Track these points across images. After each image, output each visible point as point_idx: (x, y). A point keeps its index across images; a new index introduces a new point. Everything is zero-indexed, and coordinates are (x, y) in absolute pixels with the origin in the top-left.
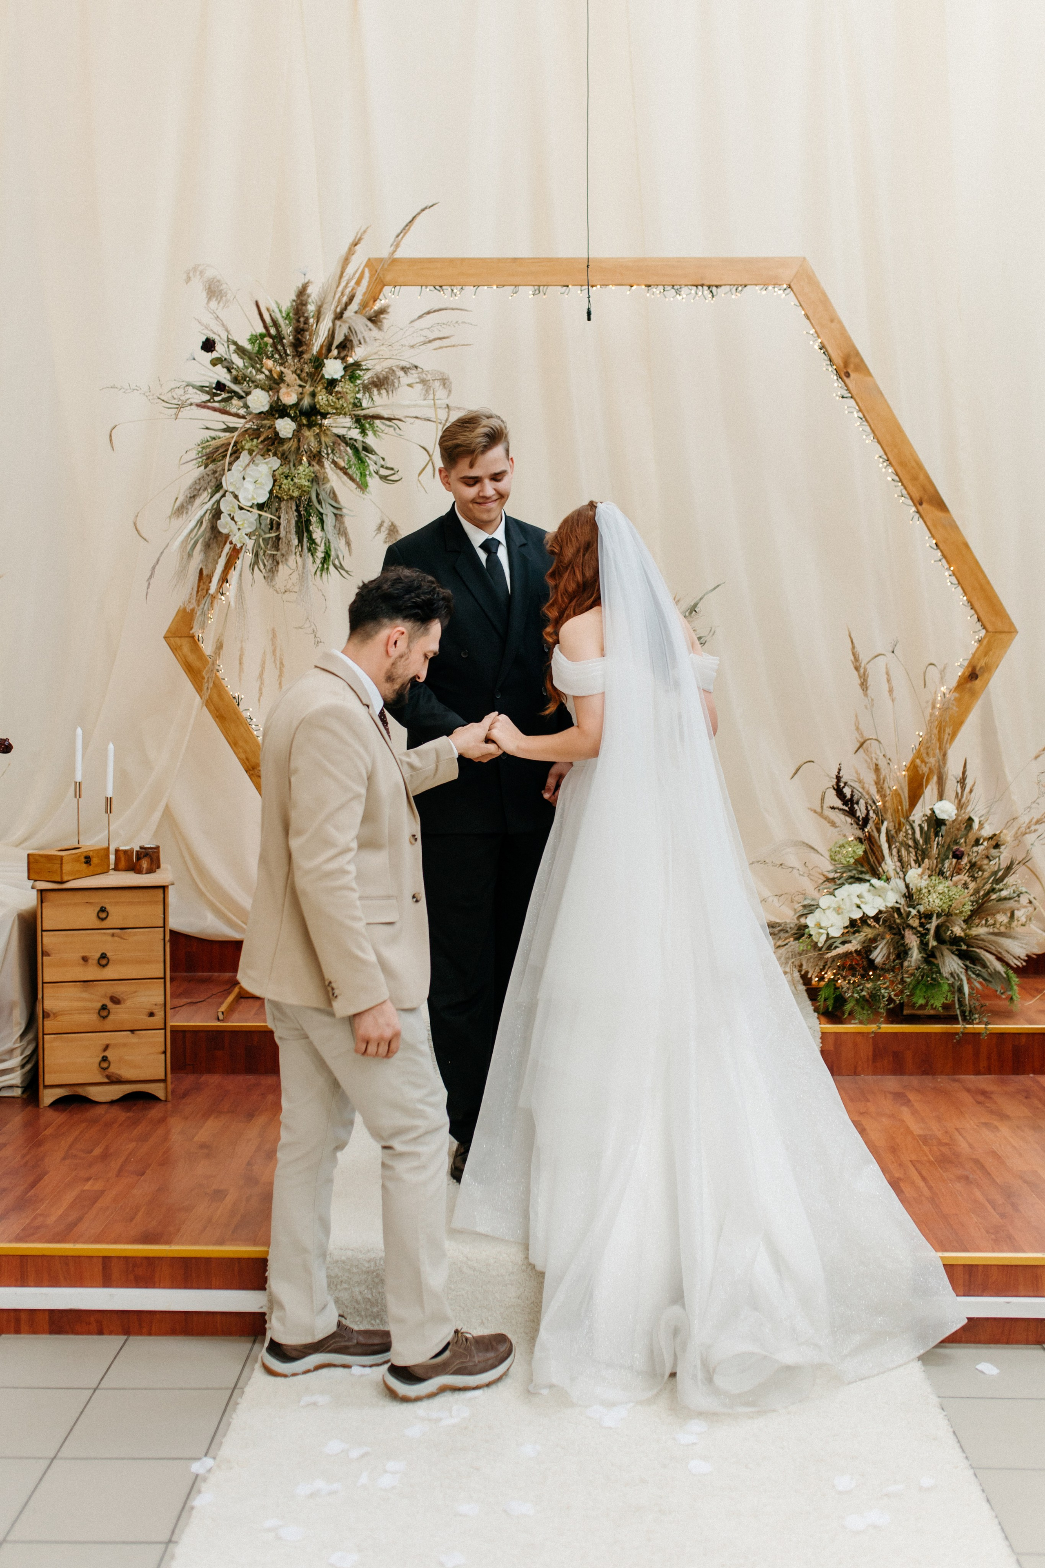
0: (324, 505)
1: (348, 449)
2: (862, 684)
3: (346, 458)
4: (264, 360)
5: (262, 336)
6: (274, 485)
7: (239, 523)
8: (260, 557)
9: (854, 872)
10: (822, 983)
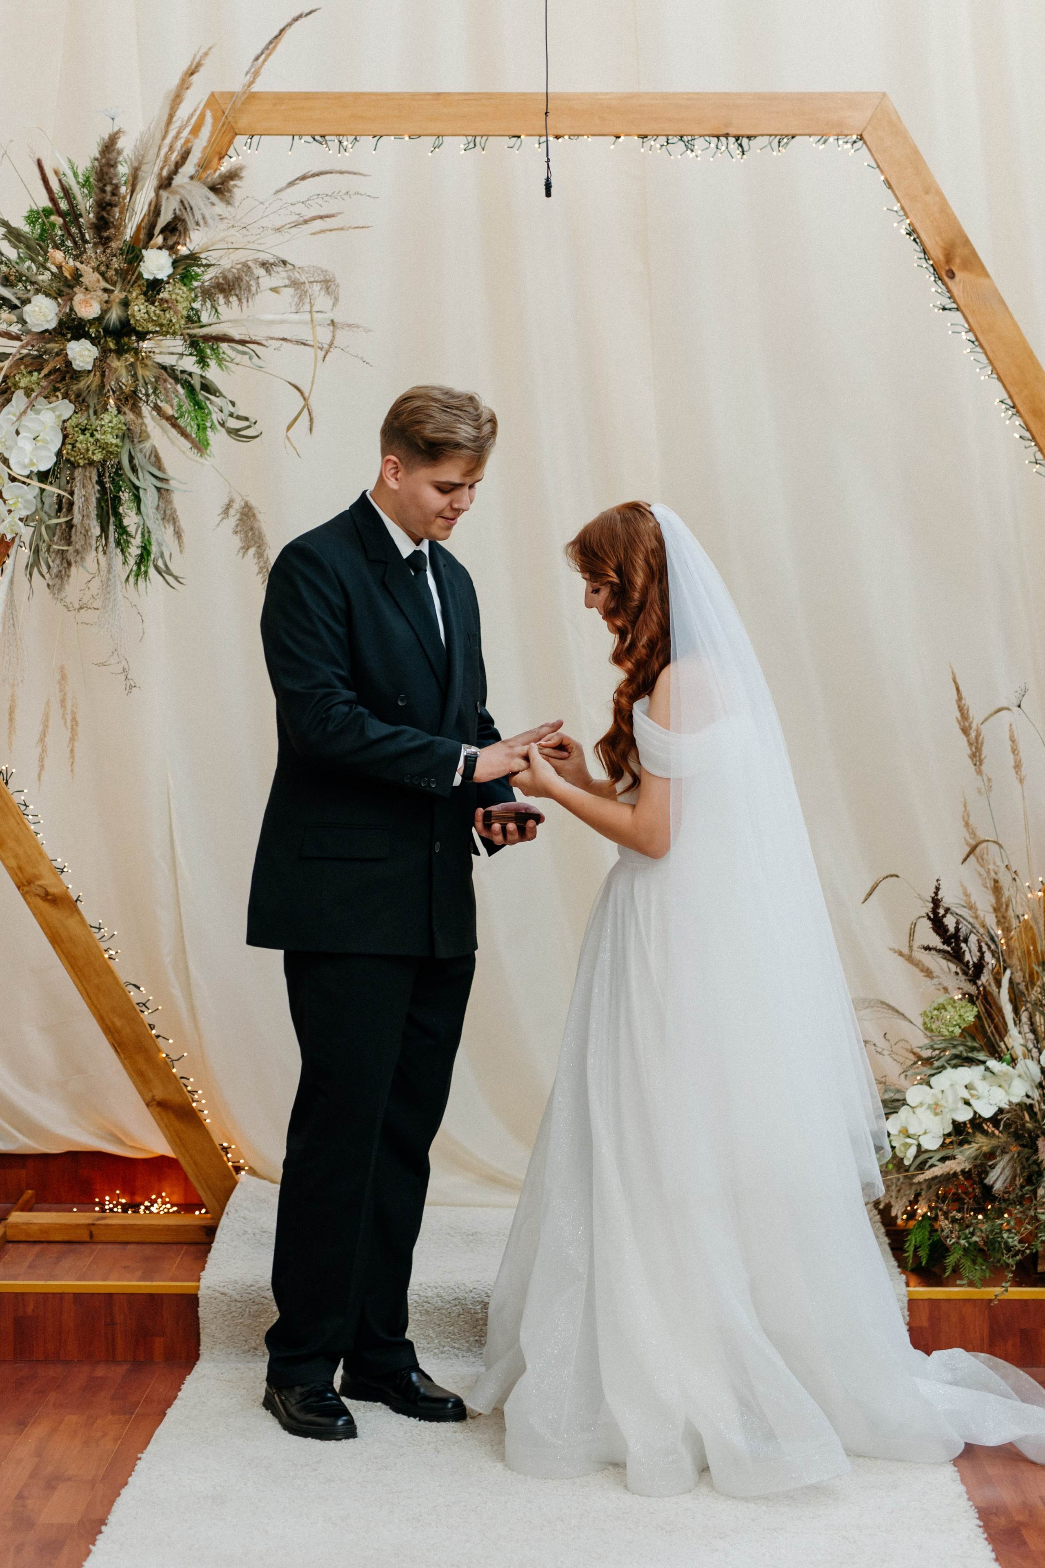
0: (140, 474)
1: (179, 387)
2: (973, 756)
3: (175, 401)
4: (50, 250)
5: (47, 213)
6: (63, 444)
7: (10, 502)
8: (41, 554)
9: (961, 1048)
10: (912, 1223)
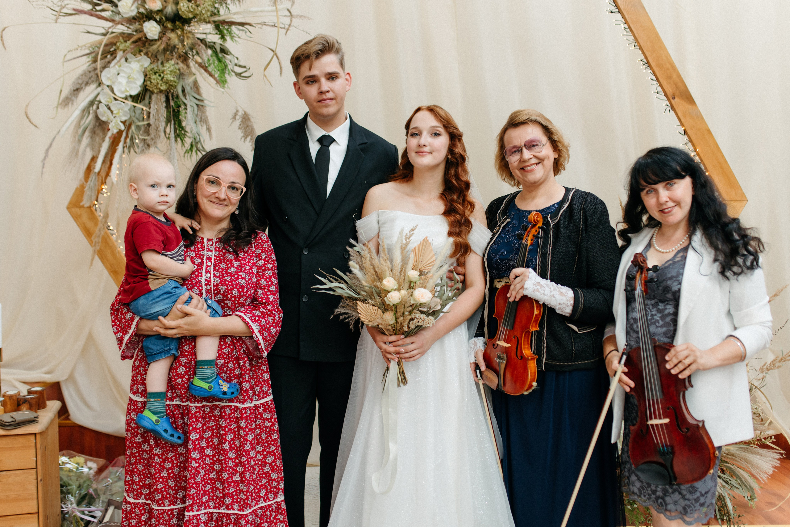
0: (187, 97)
1: (209, 51)
6: (145, 81)
7: (115, 112)
8: (134, 140)
